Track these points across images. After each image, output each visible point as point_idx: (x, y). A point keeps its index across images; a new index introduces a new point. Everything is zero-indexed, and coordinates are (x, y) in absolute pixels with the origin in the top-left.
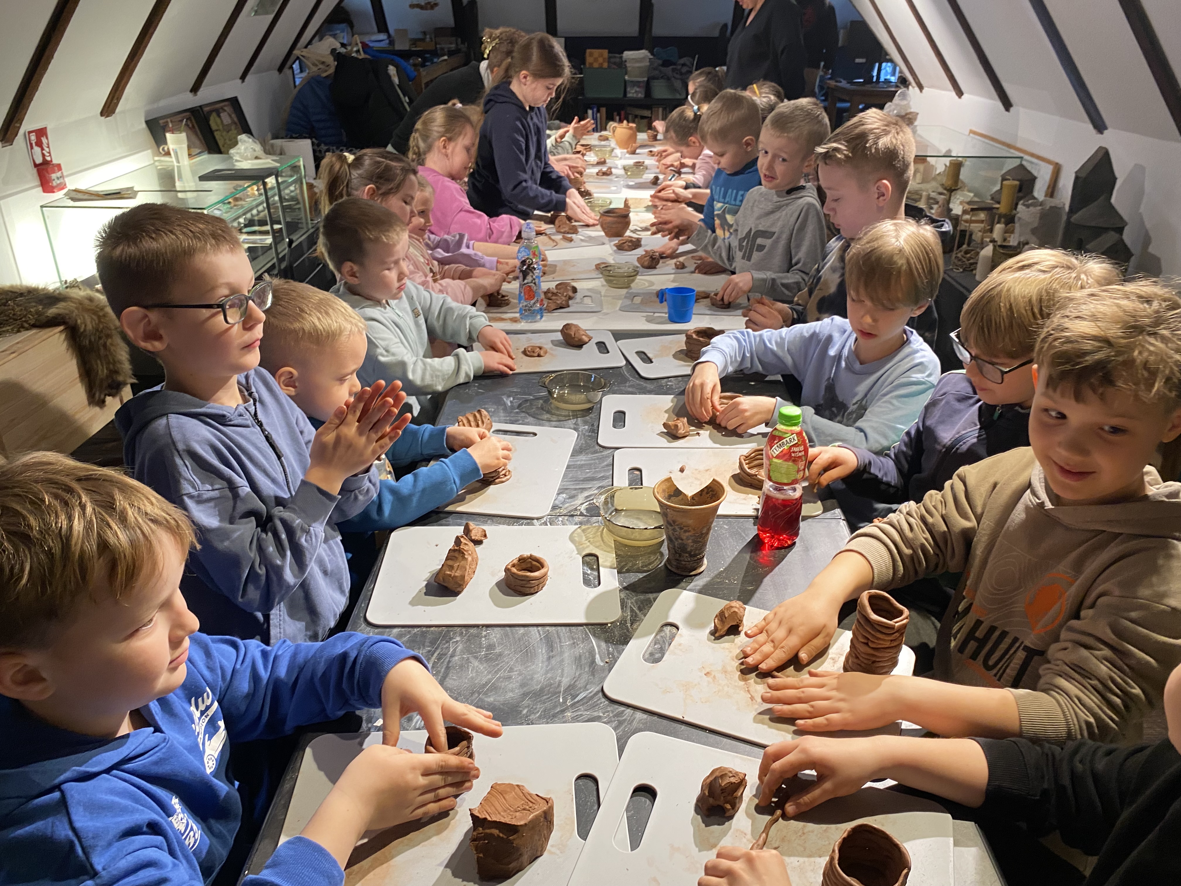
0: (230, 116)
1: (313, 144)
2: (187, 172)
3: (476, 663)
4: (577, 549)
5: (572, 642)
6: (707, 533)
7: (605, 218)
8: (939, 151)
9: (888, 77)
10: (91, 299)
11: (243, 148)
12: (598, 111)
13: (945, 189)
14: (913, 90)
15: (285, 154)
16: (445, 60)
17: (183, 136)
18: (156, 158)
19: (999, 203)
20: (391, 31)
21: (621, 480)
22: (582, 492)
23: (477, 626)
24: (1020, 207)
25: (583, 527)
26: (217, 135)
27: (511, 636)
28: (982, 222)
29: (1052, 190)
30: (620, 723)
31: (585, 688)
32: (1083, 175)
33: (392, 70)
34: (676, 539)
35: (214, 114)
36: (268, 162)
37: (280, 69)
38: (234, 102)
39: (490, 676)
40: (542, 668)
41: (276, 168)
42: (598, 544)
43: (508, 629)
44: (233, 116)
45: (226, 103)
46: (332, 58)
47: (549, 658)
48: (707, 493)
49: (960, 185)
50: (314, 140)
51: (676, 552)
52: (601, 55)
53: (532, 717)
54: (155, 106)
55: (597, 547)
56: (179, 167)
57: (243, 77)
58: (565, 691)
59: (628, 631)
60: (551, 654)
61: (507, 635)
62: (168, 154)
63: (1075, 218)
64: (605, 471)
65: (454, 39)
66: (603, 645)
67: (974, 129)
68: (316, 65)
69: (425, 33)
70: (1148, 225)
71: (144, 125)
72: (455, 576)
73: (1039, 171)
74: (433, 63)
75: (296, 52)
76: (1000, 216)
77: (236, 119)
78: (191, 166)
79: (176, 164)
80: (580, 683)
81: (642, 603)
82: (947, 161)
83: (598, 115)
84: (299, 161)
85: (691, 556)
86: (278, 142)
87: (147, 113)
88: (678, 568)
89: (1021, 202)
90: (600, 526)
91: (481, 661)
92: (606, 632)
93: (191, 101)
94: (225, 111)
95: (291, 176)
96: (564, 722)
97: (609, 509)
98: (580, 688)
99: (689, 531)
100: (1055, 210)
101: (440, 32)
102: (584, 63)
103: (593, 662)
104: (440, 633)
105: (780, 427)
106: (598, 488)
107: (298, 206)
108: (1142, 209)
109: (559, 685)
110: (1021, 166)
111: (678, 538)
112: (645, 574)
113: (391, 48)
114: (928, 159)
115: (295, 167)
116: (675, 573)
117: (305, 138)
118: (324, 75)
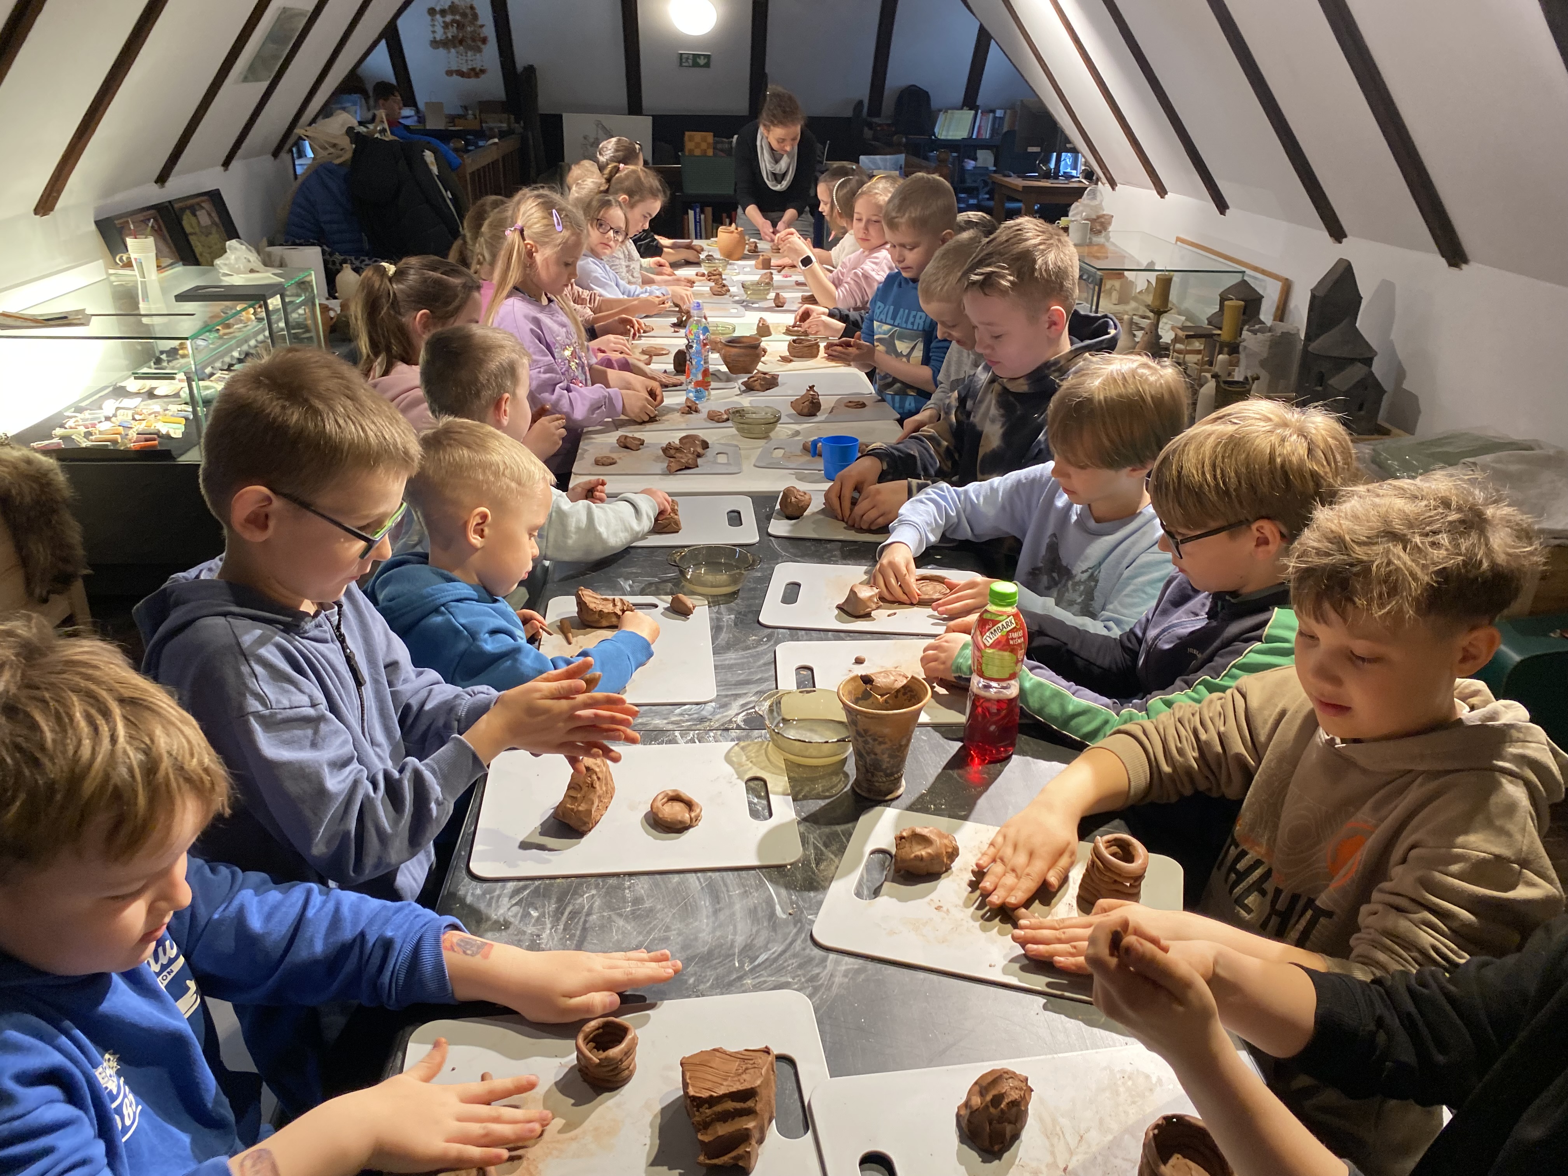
0: (209, 215)
1: (324, 253)
2: (154, 290)
3: (621, 922)
4: (738, 773)
5: (742, 890)
6: (907, 745)
7: (728, 349)
8: (1138, 263)
9: (1069, 170)
10: (29, 462)
11: (233, 257)
12: (702, 212)
13: (1152, 311)
14: (1104, 187)
15: (286, 266)
16: (495, 143)
17: (150, 241)
18: (111, 271)
19: (1220, 329)
20: (421, 105)
21: (787, 681)
22: (735, 700)
23: (616, 875)
24: (1245, 333)
25: (742, 744)
26: (193, 240)
27: (663, 886)
28: (1198, 352)
29: (1282, 312)
30: (816, 990)
31: (766, 948)
32: (1320, 293)
33: (429, 156)
34: (868, 753)
35: (188, 212)
36: (267, 277)
37: (276, 154)
38: (215, 197)
39: (641, 938)
40: (707, 925)
41: (280, 285)
42: (763, 765)
43: (658, 876)
44: (214, 214)
45: (205, 198)
46: (347, 140)
47: (716, 912)
48: (904, 694)
49: (1170, 305)
50: (325, 248)
51: (867, 771)
52: (704, 140)
53: (701, 987)
54: (109, 201)
55: (762, 769)
56: (144, 284)
57: (226, 164)
58: (740, 953)
59: (813, 873)
60: (718, 906)
61: (657, 885)
62: (128, 265)
63: (1313, 346)
64: (762, 671)
65: (505, 116)
66: (783, 892)
67: (1182, 236)
68: (325, 149)
69: (466, 108)
70: (1401, 355)
71: (93, 227)
72: (578, 811)
73: (1265, 289)
74: (477, 147)
75: (298, 131)
76: (1223, 345)
77: (217, 219)
78: (161, 282)
79: (139, 279)
80: (760, 941)
81: (828, 837)
82: (1152, 277)
83: (702, 216)
84: (310, 275)
85: (887, 775)
86: (277, 250)
87: (98, 211)
88: (869, 791)
89: (1246, 327)
90: (763, 742)
91: (626, 919)
92: (786, 876)
93: (156, 195)
94: (203, 208)
95: (299, 296)
96: (744, 992)
97: (774, 718)
98: (760, 948)
99: (885, 743)
100: (1287, 338)
101: (486, 107)
102: (682, 150)
103: (772, 914)
104: (570, 886)
105: (992, 608)
106: (757, 693)
107: (307, 335)
108: (1392, 337)
109: (732, 946)
110: (1244, 283)
111: (872, 752)
112: (827, 801)
113: (420, 127)
114: (1126, 273)
115: (303, 283)
116: (866, 799)
117: (313, 244)
118: (337, 161)
